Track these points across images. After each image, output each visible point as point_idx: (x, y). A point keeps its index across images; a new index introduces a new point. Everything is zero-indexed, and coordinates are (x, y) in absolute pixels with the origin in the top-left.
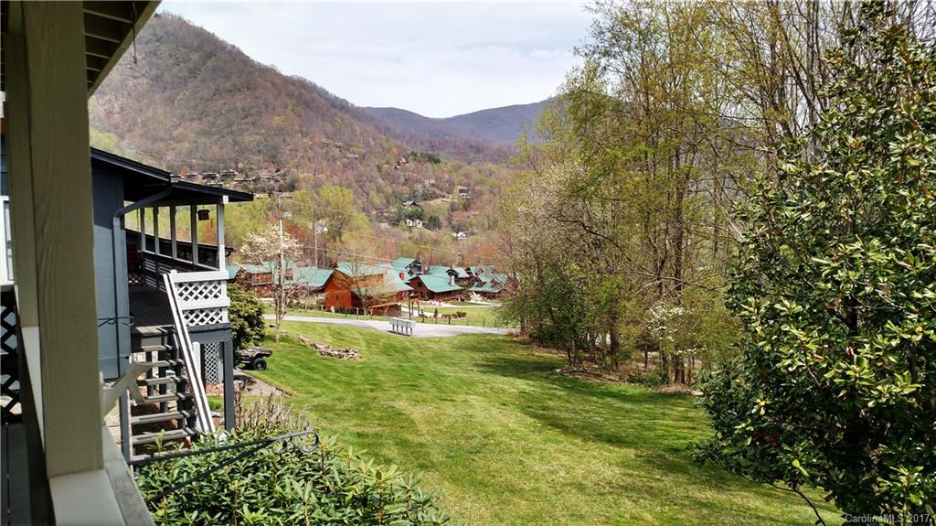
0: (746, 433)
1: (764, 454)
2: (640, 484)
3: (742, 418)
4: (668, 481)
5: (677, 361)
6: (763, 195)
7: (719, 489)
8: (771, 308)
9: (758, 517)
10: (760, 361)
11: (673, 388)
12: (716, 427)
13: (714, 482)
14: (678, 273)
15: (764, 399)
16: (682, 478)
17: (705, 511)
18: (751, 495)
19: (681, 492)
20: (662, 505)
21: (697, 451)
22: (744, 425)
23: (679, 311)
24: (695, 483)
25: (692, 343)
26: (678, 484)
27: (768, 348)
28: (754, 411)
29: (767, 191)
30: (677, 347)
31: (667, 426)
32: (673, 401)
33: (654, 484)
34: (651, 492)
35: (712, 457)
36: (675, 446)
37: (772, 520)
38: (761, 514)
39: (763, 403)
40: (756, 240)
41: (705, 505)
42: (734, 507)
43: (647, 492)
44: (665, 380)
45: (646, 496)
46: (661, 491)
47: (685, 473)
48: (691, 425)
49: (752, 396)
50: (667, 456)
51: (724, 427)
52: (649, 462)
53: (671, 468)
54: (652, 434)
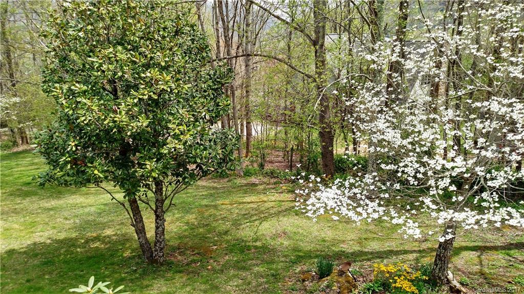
0: (66, 163)
1: (78, 172)
2: (7, 209)
3: (63, 155)
4: (26, 202)
5: (22, 132)
6: (54, 21)
7: (58, 198)
8: (70, 90)
9: (82, 207)
10: (68, 120)
11: (21, 148)
12: (49, 163)
13: (55, 195)
14: (11, 75)
15: (74, 141)
16: (34, 198)
17: (52, 213)
18: (78, 196)
19: (36, 206)
20: (24, 217)
21: (39, 180)
22: (64, 158)
23: (17, 100)
24: (43, 199)
25: (28, 119)
26: (32, 202)
27: (71, 112)
28: (69, 149)
29: (56, 19)
30: (19, 123)
31: (21, 171)
32: (22, 155)
33: (17, 207)
34: (15, 212)
35: (49, 181)
36: (27, 182)
37: (90, 206)
38: (84, 205)
39: (73, 144)
40: (55, 50)
41: (51, 209)
42: (69, 205)
43: (13, 212)
44: (15, 144)
45: (13, 215)
46: (22, 209)
47: (36, 195)
48: (36, 167)
49: (66, 141)
50: (23, 188)
51: (54, 163)
52: (11, 195)
53: (26, 195)
54: (11, 178)
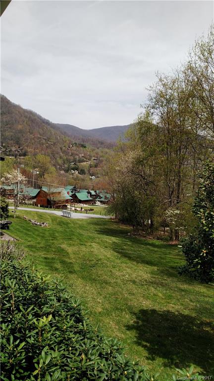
0: (198, 263)
1: (205, 272)
2: (158, 281)
3: (197, 257)
4: (169, 280)
5: (177, 232)
6: (209, 169)
7: (190, 284)
8: (209, 214)
9: (204, 296)
10: (205, 234)
11: (174, 243)
12: (187, 260)
13: (188, 281)
14: (178, 197)
15: (206, 250)
16: (175, 279)
17: (183, 293)
18: (202, 287)
19: (174, 285)
20: (166, 290)
21: (179, 269)
22: (197, 260)
23: (178, 212)
24: (180, 282)
25: (182, 225)
26: (173, 282)
27: (207, 230)
28: (201, 254)
29: (210, 167)
30: (176, 226)
31: (171, 258)
32: (174, 248)
33: (163, 281)
34: (162, 285)
35: (185, 272)
36: (173, 266)
37: (209, 297)
39: (205, 252)
40: (205, 186)
41: (183, 291)
42: (195, 292)
43: (160, 284)
44: (171, 239)
45: (160, 286)
46: (166, 284)
47: (176, 277)
48: (180, 258)
49: (201, 248)
50: (170, 270)
51: (190, 260)
52: (162, 272)
53: (171, 275)
54: (165, 261)
